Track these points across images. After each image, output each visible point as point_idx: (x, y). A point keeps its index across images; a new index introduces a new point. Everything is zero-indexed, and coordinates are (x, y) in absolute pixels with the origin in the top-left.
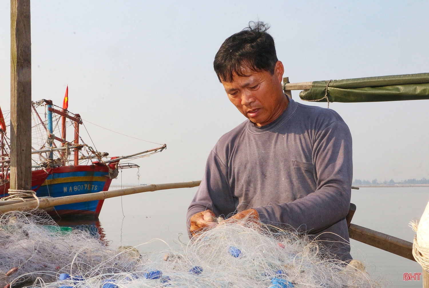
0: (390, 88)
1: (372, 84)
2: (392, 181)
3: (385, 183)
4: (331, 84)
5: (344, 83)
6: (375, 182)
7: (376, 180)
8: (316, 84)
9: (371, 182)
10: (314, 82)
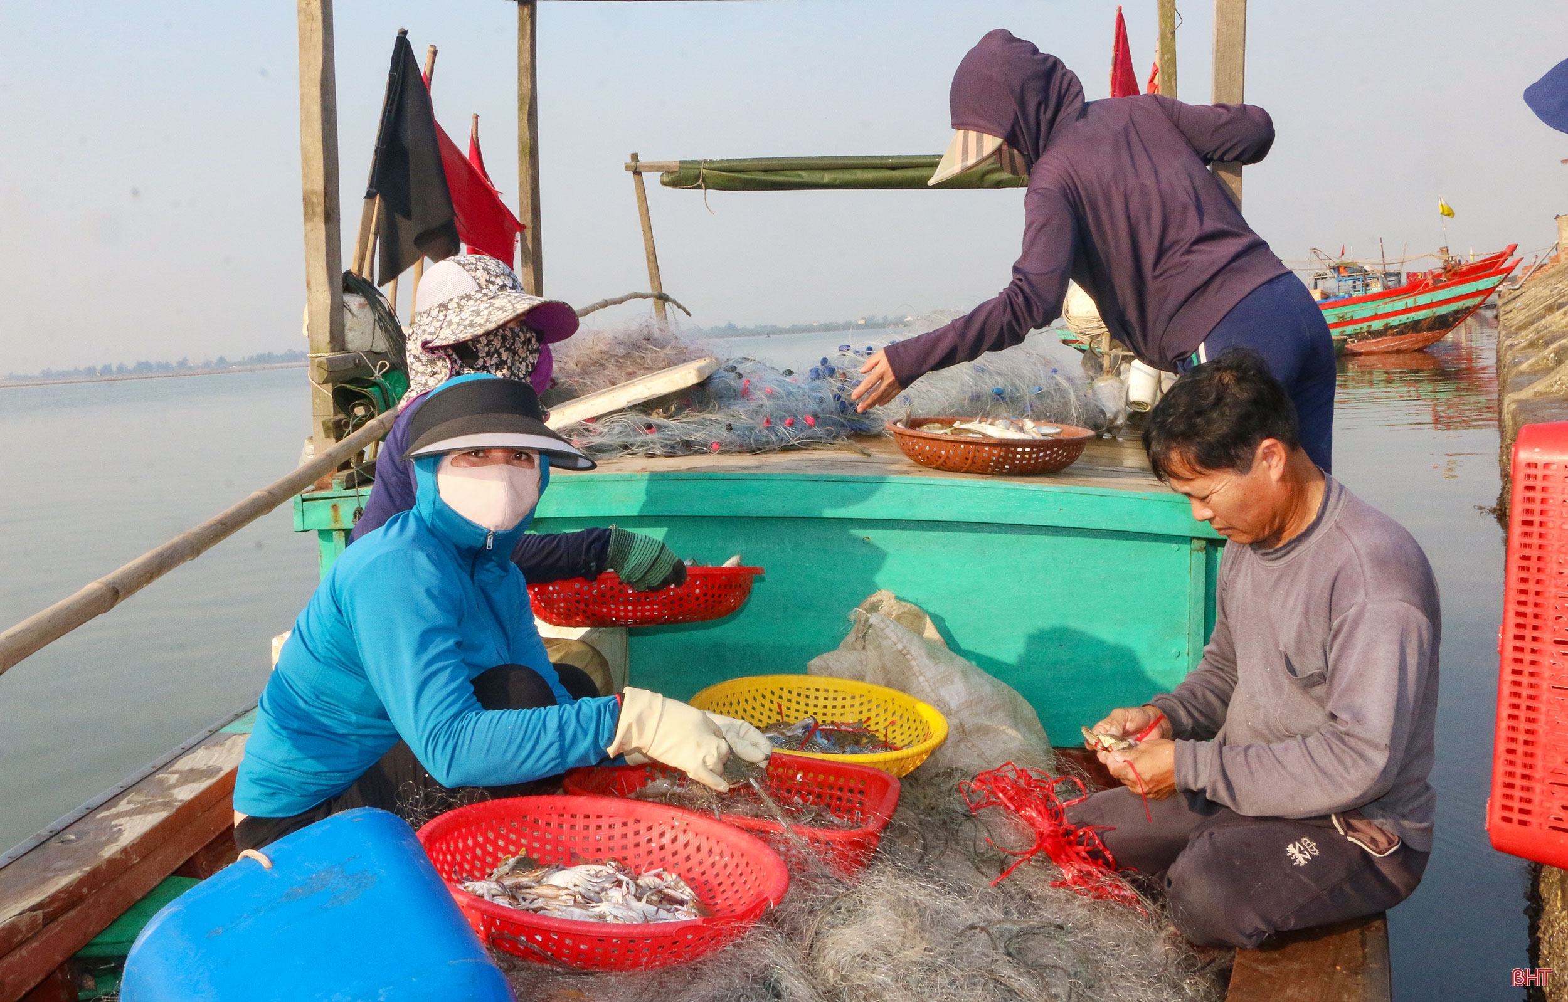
0: (788, 173)
1: (764, 168)
2: (222, 361)
3: (207, 365)
4: (707, 165)
5: (726, 164)
6: (183, 364)
7: (185, 360)
8: (685, 165)
9: (175, 365)
10: (682, 162)
